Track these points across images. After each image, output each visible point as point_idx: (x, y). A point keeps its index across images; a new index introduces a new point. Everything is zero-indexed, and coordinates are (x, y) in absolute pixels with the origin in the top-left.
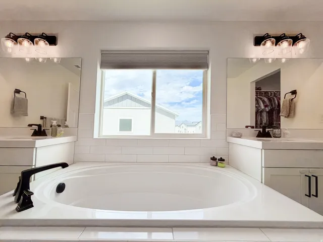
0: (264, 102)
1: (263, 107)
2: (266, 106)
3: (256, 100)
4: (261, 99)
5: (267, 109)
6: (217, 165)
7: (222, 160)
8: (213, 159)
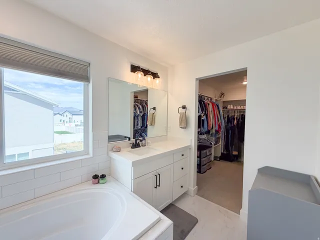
0: (139, 108)
1: (139, 113)
2: (141, 112)
3: (134, 106)
4: (138, 106)
5: (141, 114)
6: (99, 182)
7: (103, 176)
8: (95, 177)
